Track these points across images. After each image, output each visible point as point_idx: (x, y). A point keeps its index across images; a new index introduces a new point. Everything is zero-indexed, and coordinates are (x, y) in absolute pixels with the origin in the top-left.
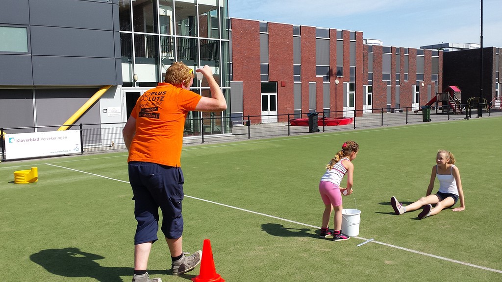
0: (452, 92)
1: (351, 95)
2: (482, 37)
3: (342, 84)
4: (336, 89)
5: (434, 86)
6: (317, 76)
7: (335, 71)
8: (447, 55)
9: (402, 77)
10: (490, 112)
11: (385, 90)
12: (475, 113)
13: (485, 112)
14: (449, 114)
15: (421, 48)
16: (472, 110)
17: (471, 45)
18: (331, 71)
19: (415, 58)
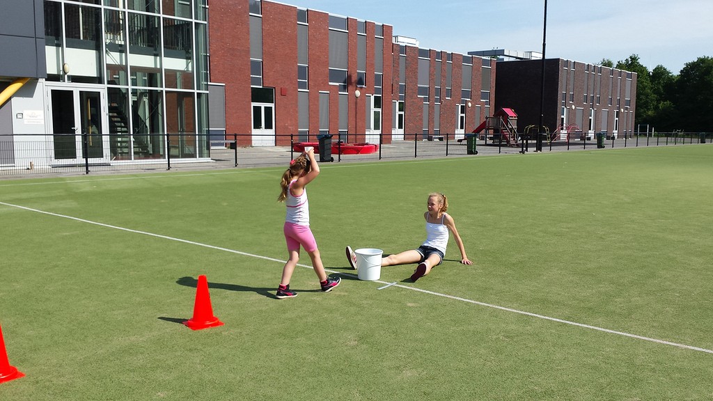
0: (505, 116)
1: (376, 114)
2: (544, 45)
3: (364, 98)
4: (356, 103)
5: (484, 107)
6: (330, 83)
7: (355, 78)
8: (501, 66)
9: (443, 93)
10: (551, 145)
11: (420, 109)
12: (532, 145)
13: (546, 145)
14: (500, 146)
15: (469, 53)
16: (529, 142)
17: (533, 54)
18: (349, 77)
19: (460, 67)
